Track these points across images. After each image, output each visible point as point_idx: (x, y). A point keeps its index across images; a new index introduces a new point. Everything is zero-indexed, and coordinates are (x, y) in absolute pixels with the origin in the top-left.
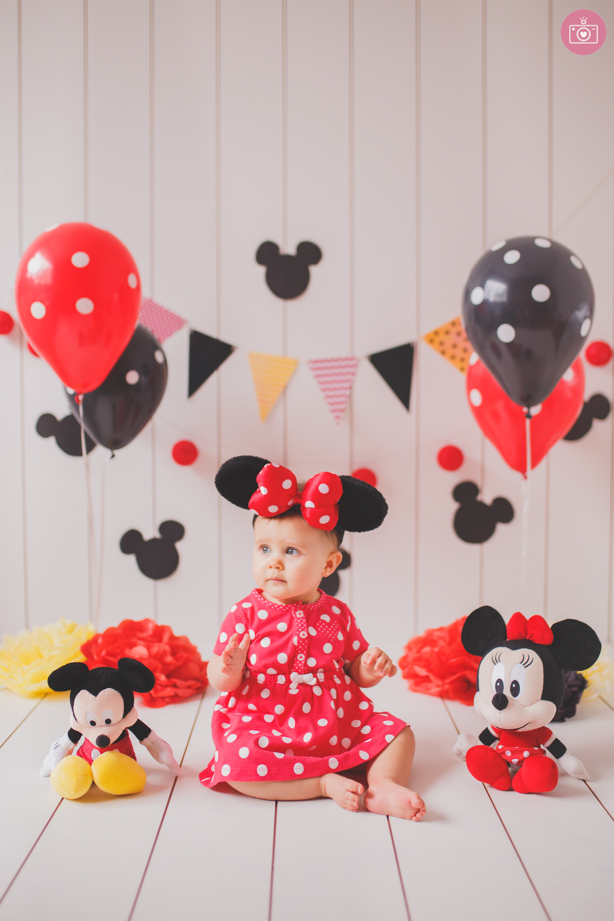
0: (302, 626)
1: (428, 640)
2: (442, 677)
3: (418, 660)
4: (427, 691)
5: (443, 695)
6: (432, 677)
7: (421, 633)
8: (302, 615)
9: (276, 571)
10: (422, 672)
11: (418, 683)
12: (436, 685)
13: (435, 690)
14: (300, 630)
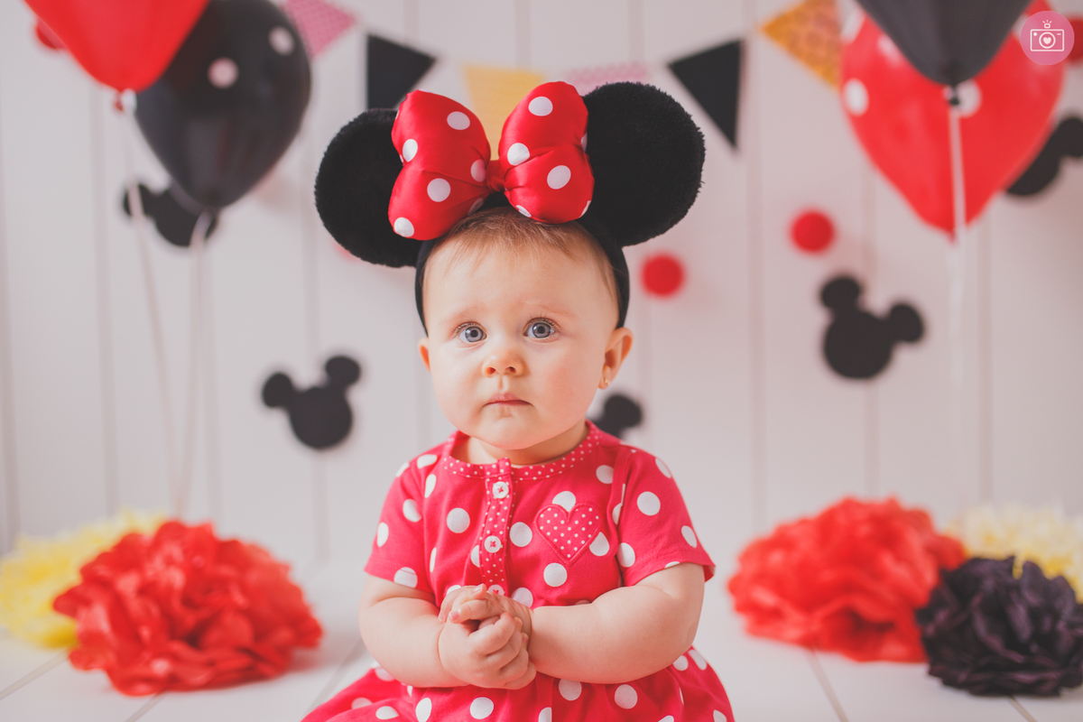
0: (495, 521)
1: (781, 540)
2: (806, 606)
3: (762, 577)
4: (777, 636)
5: (810, 642)
6: (788, 609)
7: (766, 529)
8: (505, 494)
9: (506, 380)
10: (766, 598)
11: (762, 619)
12: (795, 623)
13: (794, 633)
14: (488, 532)
